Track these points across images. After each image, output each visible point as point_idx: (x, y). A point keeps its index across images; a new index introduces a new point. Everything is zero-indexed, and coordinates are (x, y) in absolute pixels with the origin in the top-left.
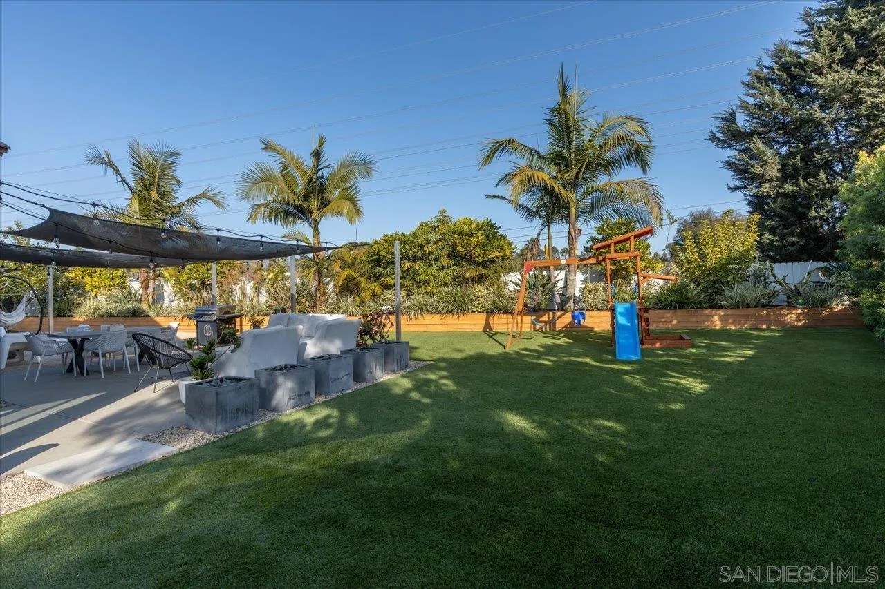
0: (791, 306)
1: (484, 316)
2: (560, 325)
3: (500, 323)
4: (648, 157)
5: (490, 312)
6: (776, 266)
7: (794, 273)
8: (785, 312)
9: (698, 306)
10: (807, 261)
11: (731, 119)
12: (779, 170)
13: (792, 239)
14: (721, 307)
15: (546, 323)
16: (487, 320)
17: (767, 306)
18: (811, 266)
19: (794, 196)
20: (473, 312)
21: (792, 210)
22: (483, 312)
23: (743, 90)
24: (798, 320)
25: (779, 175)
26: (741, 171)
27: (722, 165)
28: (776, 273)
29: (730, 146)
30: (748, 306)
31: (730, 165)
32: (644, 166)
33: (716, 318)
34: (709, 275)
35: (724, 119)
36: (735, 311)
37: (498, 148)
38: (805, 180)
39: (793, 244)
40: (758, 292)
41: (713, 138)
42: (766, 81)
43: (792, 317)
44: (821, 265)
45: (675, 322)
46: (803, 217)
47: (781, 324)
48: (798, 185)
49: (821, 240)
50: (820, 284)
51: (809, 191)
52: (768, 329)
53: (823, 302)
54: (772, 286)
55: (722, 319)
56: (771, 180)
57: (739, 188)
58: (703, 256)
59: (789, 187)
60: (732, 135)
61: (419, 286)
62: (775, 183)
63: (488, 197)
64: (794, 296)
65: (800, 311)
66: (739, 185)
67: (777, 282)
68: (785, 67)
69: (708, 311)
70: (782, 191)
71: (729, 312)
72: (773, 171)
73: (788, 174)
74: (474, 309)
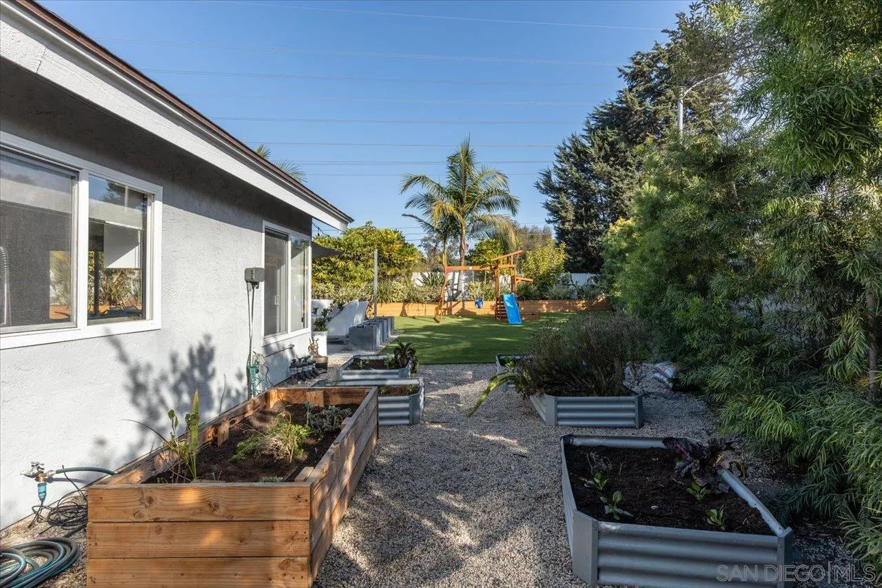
0: (580, 298)
1: (401, 304)
2: (454, 311)
3: (412, 309)
4: (516, 206)
5: (406, 302)
6: (573, 275)
7: (581, 279)
8: (577, 302)
9: (536, 298)
10: (586, 272)
11: (548, 176)
12: (574, 216)
13: (579, 259)
14: (547, 299)
15: (445, 309)
16: (404, 307)
17: (569, 299)
18: (588, 275)
19: (580, 232)
20: (393, 302)
21: (580, 240)
22: (400, 302)
23: (556, 158)
24: (583, 307)
25: (574, 218)
26: (554, 211)
27: (543, 205)
28: (573, 279)
29: (547, 193)
30: (560, 298)
31: (547, 206)
32: (514, 211)
33: (544, 306)
34: (540, 279)
35: (545, 175)
36: (555, 302)
37: (412, 181)
38: (586, 224)
39: (579, 262)
40: (565, 290)
41: (538, 186)
42: (568, 156)
43: (580, 304)
44: (593, 275)
45: (522, 309)
46: (584, 245)
47: (576, 309)
48: (583, 226)
49: (593, 260)
50: (593, 287)
51: (588, 230)
52: (569, 312)
53: (594, 297)
54: (571, 287)
55: (548, 307)
56: (569, 221)
57: (552, 222)
58: (538, 267)
59: (578, 227)
60: (549, 188)
61: (346, 280)
62: (571, 223)
63: (404, 215)
64: (581, 293)
65: (584, 301)
66: (552, 220)
67: (573, 285)
68: (578, 152)
69: (540, 302)
70: (575, 228)
71: (551, 302)
72: (571, 216)
73: (578, 219)
74: (394, 300)
